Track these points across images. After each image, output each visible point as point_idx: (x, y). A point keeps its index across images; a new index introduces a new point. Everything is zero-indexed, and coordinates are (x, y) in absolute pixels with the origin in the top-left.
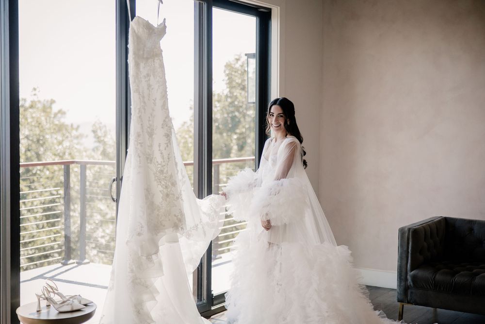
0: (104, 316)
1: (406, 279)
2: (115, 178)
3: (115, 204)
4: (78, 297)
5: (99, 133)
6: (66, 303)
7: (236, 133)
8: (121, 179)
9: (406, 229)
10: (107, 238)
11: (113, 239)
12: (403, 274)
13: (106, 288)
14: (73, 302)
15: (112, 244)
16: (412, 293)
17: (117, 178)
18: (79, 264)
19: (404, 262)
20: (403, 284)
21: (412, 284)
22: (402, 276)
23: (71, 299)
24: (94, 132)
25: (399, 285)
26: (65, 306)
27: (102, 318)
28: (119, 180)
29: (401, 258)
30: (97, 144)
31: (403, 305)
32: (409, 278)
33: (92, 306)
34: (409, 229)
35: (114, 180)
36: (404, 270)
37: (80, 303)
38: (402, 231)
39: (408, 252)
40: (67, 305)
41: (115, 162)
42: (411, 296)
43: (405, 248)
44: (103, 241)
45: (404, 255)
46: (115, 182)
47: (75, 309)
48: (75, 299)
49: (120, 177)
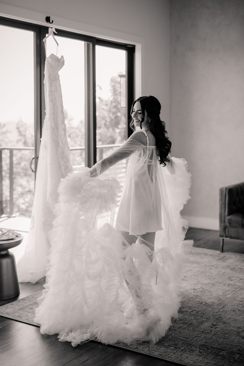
0: (28, 246)
1: (225, 222)
3: (34, 173)
4: (12, 231)
5: (22, 129)
6: (4, 235)
7: (118, 128)
8: (38, 158)
9: (224, 189)
10: (27, 204)
11: (31, 205)
12: (223, 218)
14: (9, 234)
15: (30, 209)
16: (228, 231)
17: (35, 157)
18: (9, 217)
19: (223, 210)
20: (223, 224)
21: (228, 224)
22: (222, 220)
23: (8, 232)
24: (18, 128)
26: (4, 237)
27: (27, 248)
29: (221, 208)
30: (20, 138)
31: (223, 240)
32: (226, 221)
33: (21, 237)
34: (226, 189)
35: (33, 159)
36: (223, 215)
37: (13, 234)
38: (221, 190)
39: (225, 204)
40: (5, 236)
41: (34, 148)
42: (228, 232)
43: (224, 201)
44: (23, 207)
45: (223, 206)
46: (34, 160)
47: (10, 238)
48: (10, 232)
49: (37, 156)
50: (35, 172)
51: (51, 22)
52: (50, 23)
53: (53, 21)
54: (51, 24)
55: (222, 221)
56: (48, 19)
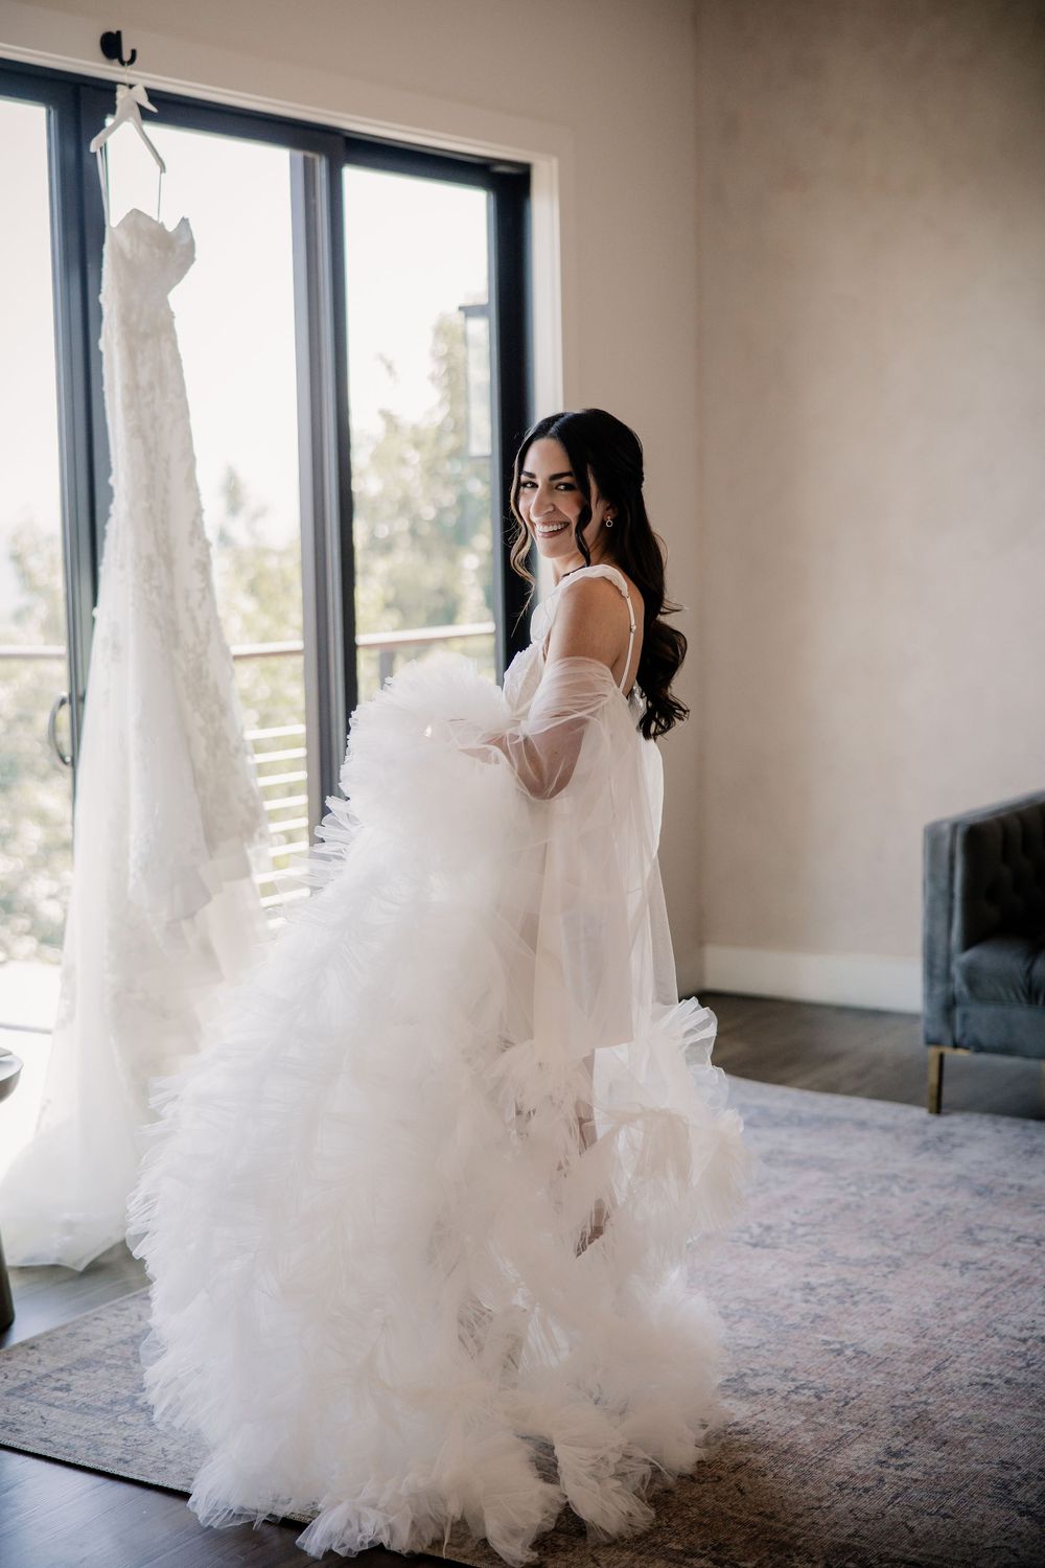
0: (49, 1101)
1: (948, 977)
2: (65, 694)
3: (68, 770)
5: (36, 565)
8: (82, 699)
9: (946, 827)
12: (940, 962)
13: (48, 1032)
16: (965, 1017)
17: (70, 696)
19: (941, 925)
20: (939, 989)
21: (965, 989)
22: (935, 970)
25: (929, 995)
27: (44, 1109)
28: (76, 700)
29: (931, 915)
31: (941, 1056)
32: (956, 971)
33: (10, 1064)
34: (955, 826)
35: (63, 702)
36: (941, 949)
38: (933, 835)
39: (952, 896)
41: (63, 650)
42: (963, 1025)
43: (943, 883)
45: (941, 906)
46: (66, 709)
49: (80, 692)
50: (74, 764)
51: (126, 56)
52: (122, 63)
53: (134, 53)
54: (128, 69)
55: (938, 971)
56: (111, 45)
